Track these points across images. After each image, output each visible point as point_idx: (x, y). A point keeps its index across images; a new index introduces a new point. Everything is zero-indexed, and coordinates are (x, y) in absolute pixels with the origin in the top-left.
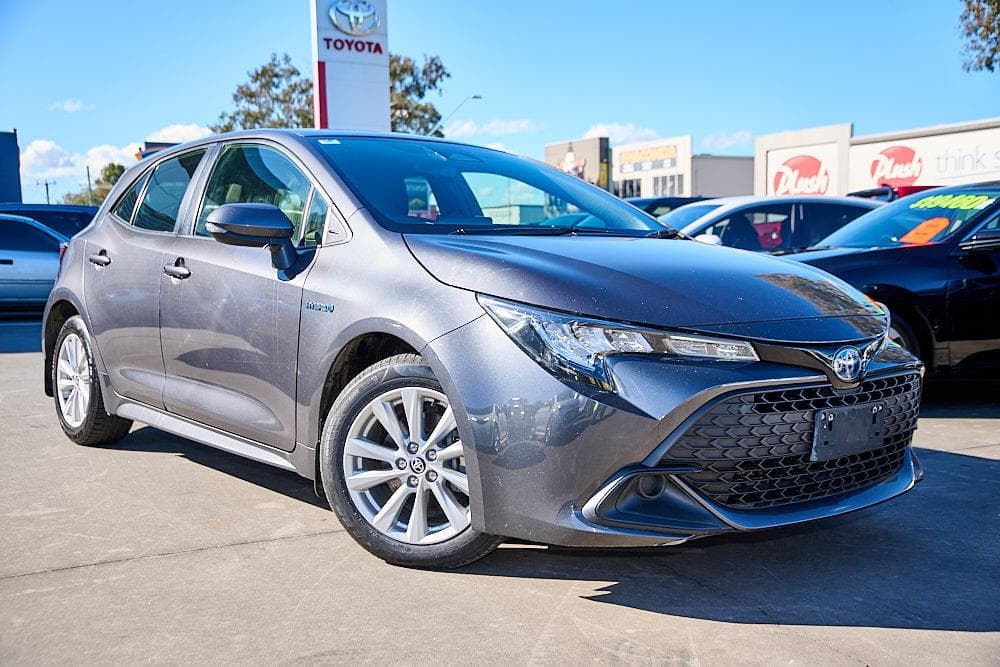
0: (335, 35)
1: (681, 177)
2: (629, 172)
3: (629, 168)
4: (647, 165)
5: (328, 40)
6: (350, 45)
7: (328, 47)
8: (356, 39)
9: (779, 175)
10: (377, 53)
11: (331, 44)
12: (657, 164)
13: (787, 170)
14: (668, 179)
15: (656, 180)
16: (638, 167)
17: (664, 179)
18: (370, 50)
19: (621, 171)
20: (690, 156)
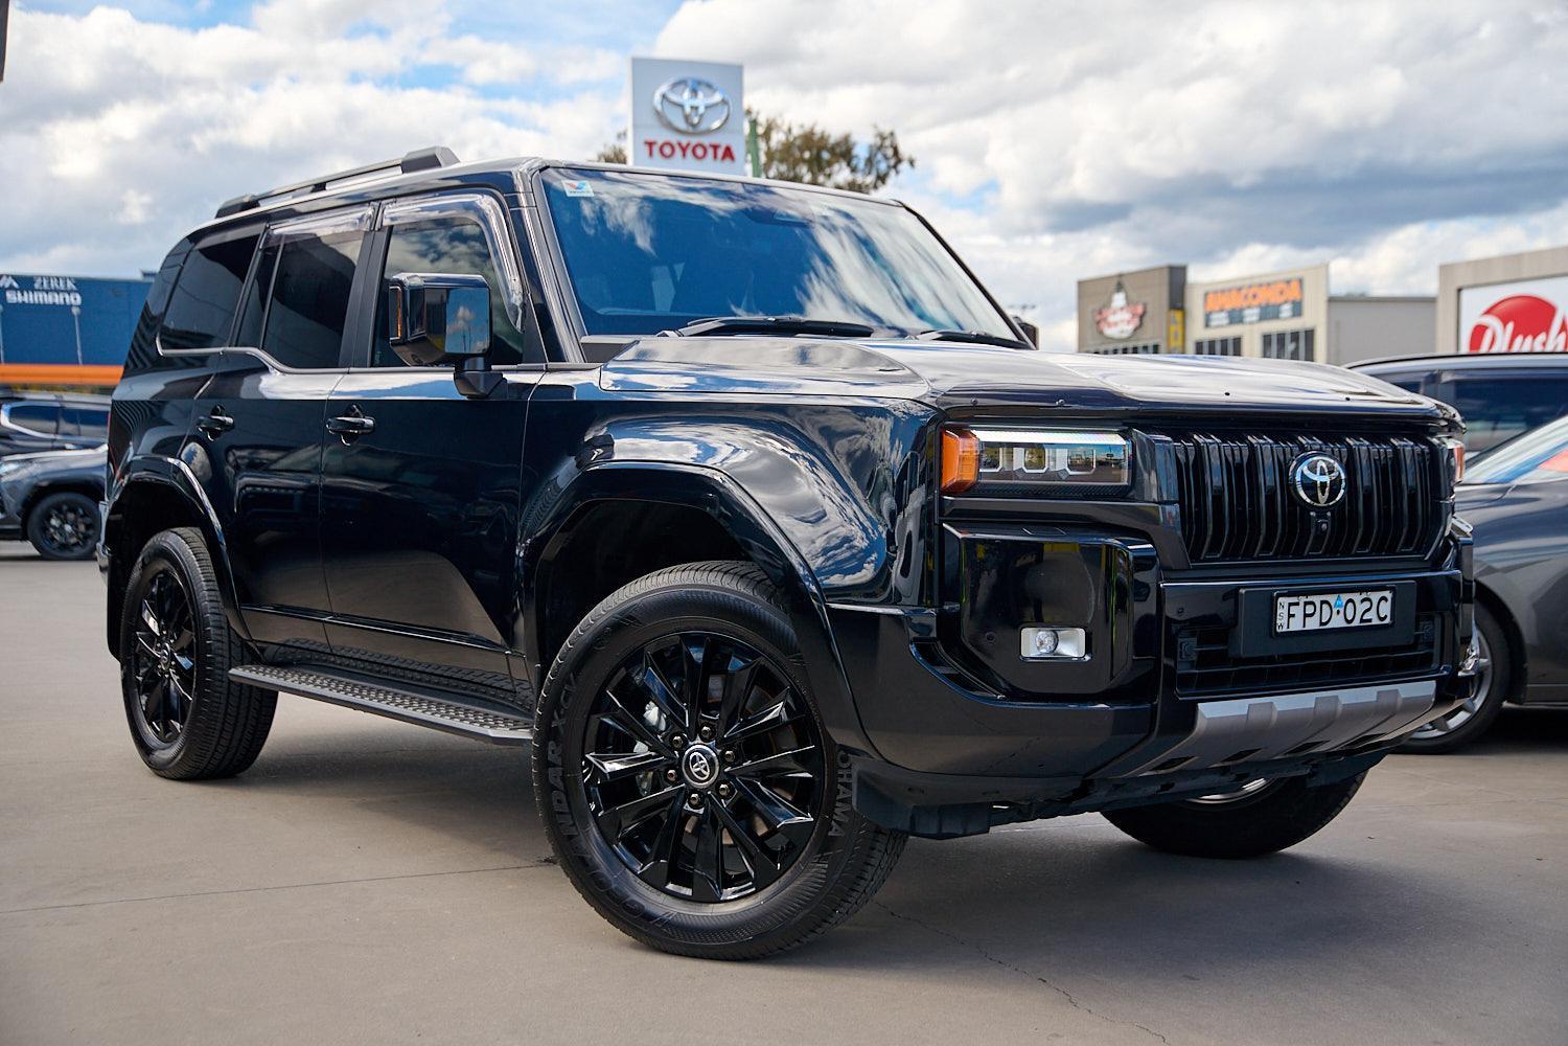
0: (662, 136)
1: (1310, 335)
2: (1218, 327)
3: (1220, 318)
4: (1252, 314)
5: (651, 144)
6: (684, 150)
7: (651, 154)
8: (694, 141)
9: (1479, 331)
10: (728, 161)
11: (656, 149)
12: (1269, 312)
13: (1493, 322)
14: (1288, 339)
15: (1267, 339)
16: (1236, 317)
17: (1281, 337)
18: (715, 156)
19: (1207, 325)
20: (1325, 299)
